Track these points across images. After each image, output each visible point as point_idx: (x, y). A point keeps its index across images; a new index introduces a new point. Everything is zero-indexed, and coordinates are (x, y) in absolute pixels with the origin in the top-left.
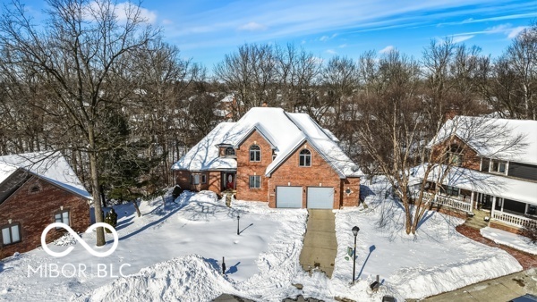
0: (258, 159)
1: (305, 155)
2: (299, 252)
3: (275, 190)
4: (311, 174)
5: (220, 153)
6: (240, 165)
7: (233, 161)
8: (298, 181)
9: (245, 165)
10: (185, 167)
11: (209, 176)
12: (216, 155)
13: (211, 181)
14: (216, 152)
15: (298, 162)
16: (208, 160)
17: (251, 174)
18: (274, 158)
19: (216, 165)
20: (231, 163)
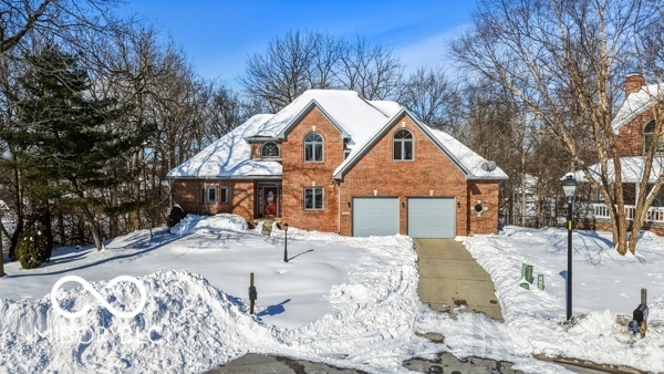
0: (318, 157)
1: (403, 141)
2: (414, 285)
3: (350, 205)
4: (414, 174)
5: (253, 153)
6: (288, 168)
7: (276, 164)
8: (392, 188)
9: (295, 168)
10: (191, 173)
11: (233, 190)
12: (247, 157)
13: (236, 200)
14: (245, 152)
15: (391, 153)
16: (232, 163)
17: (308, 184)
18: (347, 155)
19: (246, 171)
20: (272, 168)
